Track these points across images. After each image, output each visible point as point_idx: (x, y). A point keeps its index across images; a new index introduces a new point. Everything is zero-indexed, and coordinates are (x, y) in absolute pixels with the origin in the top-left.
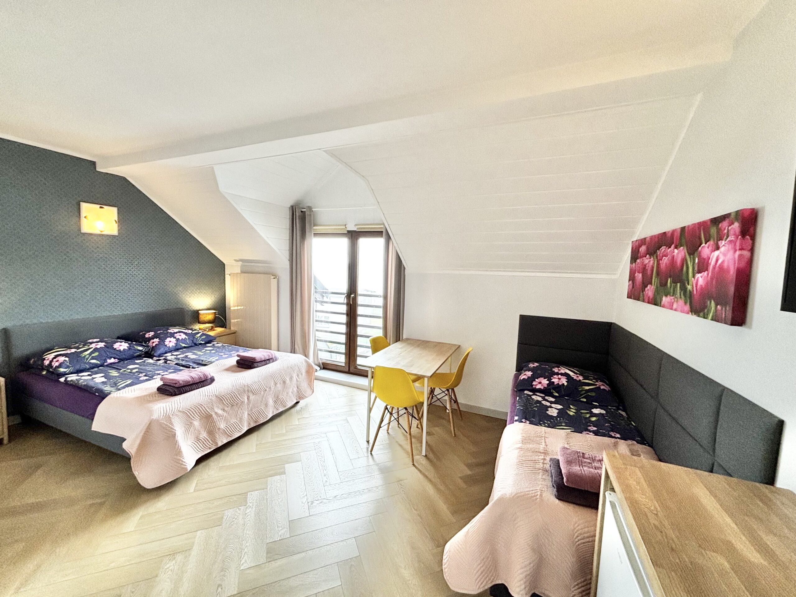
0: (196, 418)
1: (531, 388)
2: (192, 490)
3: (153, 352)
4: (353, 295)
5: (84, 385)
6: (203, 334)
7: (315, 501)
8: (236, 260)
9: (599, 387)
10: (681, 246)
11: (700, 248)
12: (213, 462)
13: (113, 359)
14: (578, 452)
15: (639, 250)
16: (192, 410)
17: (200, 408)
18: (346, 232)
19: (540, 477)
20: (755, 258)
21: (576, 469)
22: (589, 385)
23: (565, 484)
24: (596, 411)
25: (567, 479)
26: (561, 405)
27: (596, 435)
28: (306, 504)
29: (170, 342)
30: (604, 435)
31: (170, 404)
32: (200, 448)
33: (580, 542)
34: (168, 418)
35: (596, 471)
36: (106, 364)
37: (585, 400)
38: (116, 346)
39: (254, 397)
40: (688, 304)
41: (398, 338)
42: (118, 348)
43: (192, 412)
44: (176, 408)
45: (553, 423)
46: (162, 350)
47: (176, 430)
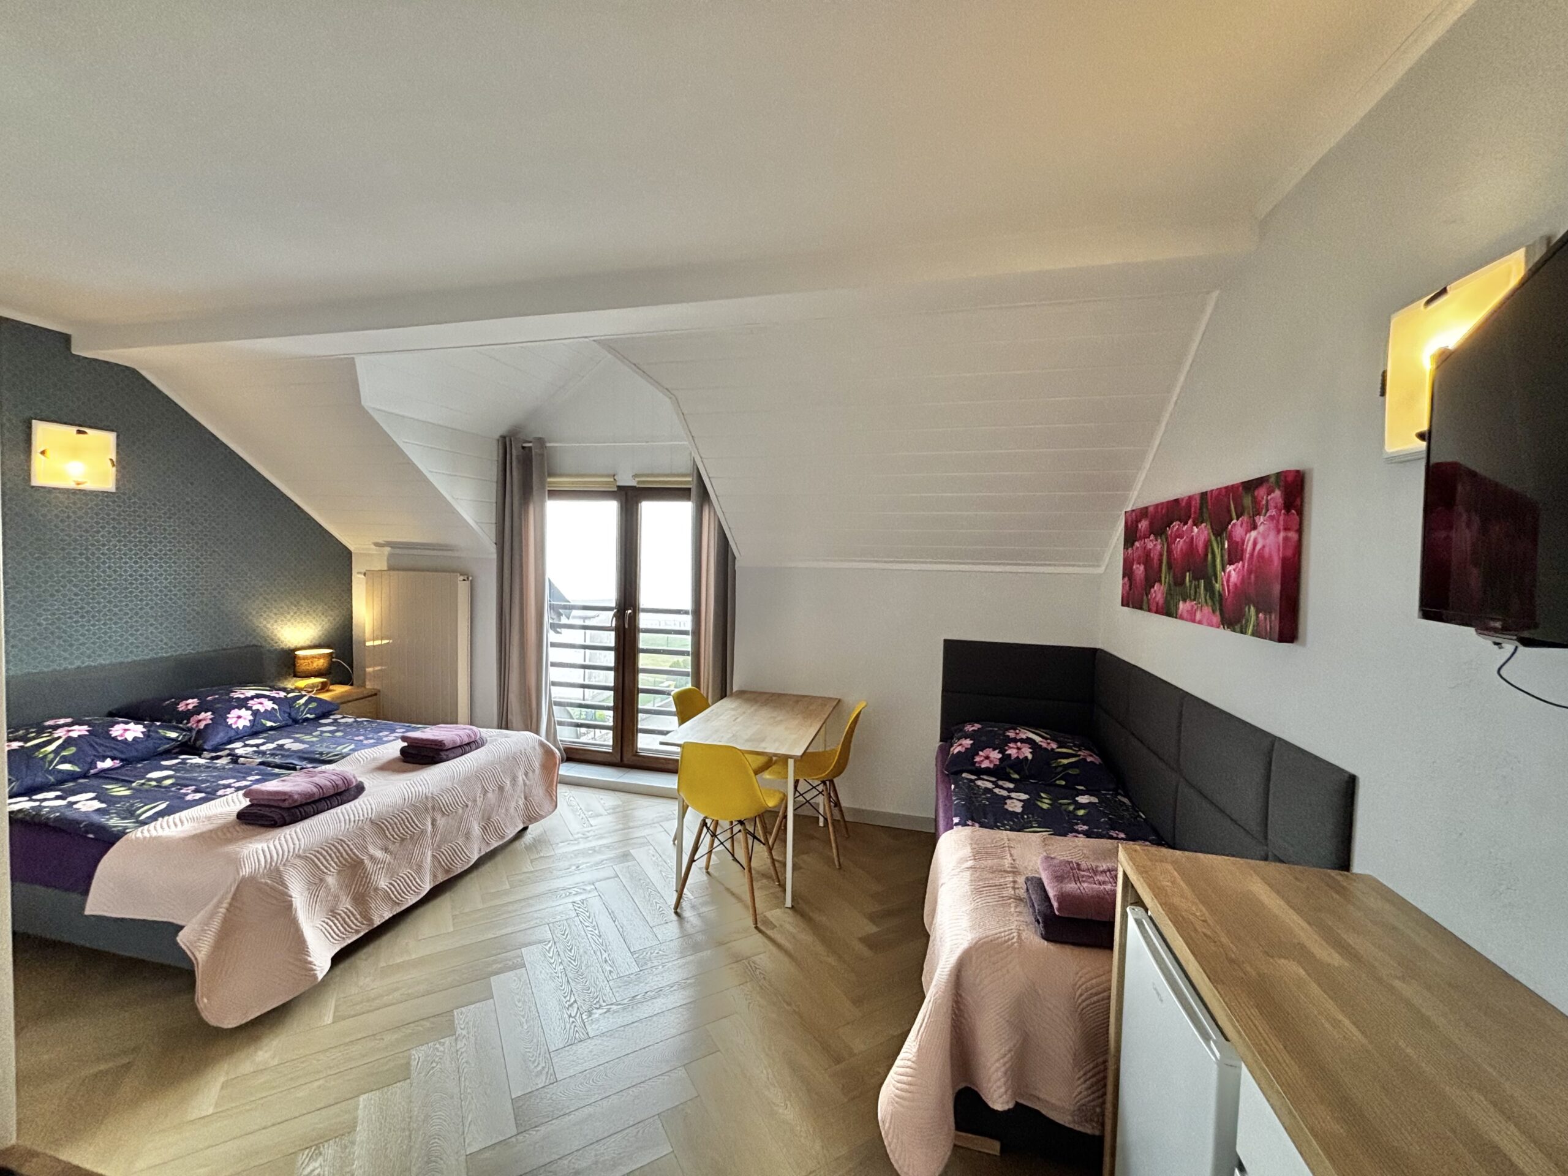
0: (332, 870)
1: (971, 768)
2: (328, 1019)
3: (201, 742)
4: (629, 611)
5: (56, 819)
6: (311, 700)
7: (595, 1011)
8: (377, 544)
9: (1085, 760)
10: (1202, 522)
11: (1230, 526)
12: (363, 960)
13: (109, 760)
14: (1069, 863)
15: (1137, 526)
16: (324, 852)
17: (340, 848)
18: (615, 489)
19: (1012, 910)
20: (1305, 543)
21: (1071, 887)
22: (1068, 756)
23: (1057, 913)
24: (1083, 799)
25: (1060, 903)
26: (1026, 793)
27: (1088, 837)
28: (577, 1018)
29: (239, 719)
30: (1099, 836)
31: (277, 842)
32: (337, 932)
33: (1084, 1004)
34: (276, 874)
35: (1102, 887)
36: (92, 772)
37: (1063, 783)
38: (117, 731)
39: (444, 819)
40: (1218, 613)
41: (723, 691)
42: (121, 735)
43: (325, 858)
44: (292, 850)
45: (1018, 823)
46: (220, 737)
47: (294, 895)
